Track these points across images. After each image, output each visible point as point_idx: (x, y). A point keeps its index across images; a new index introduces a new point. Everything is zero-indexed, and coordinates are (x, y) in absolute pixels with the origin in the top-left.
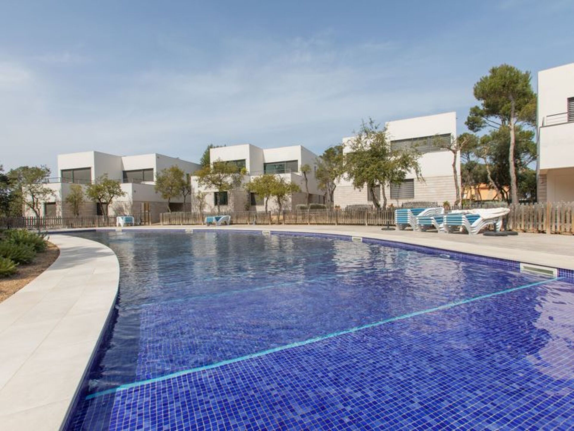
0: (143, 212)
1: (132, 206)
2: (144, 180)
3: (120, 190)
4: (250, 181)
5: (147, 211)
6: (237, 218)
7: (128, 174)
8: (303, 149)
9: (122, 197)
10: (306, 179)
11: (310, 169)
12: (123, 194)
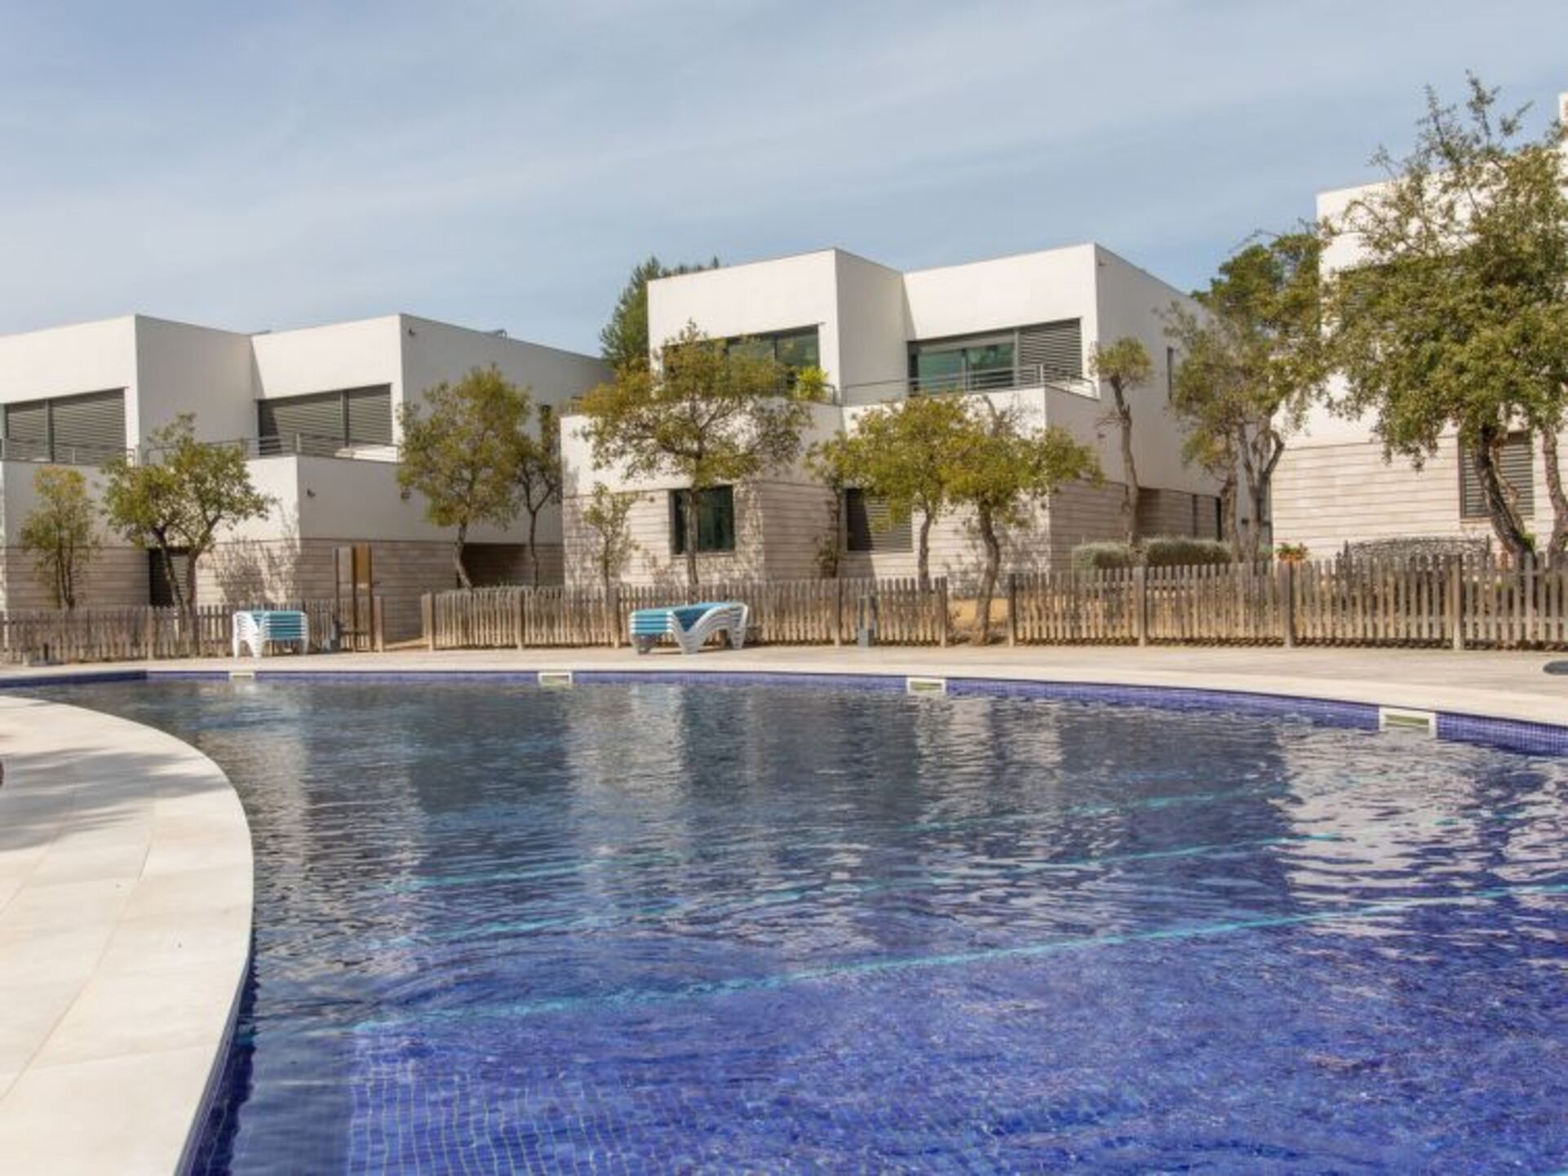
0: (346, 587)
1: (300, 562)
2: (348, 441)
3: (248, 490)
4: (840, 433)
5: (363, 586)
6: (781, 612)
7: (278, 412)
8: (1105, 261)
9: (254, 519)
10: (1126, 416)
11: (1146, 363)
12: (259, 506)
